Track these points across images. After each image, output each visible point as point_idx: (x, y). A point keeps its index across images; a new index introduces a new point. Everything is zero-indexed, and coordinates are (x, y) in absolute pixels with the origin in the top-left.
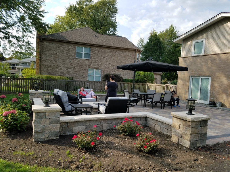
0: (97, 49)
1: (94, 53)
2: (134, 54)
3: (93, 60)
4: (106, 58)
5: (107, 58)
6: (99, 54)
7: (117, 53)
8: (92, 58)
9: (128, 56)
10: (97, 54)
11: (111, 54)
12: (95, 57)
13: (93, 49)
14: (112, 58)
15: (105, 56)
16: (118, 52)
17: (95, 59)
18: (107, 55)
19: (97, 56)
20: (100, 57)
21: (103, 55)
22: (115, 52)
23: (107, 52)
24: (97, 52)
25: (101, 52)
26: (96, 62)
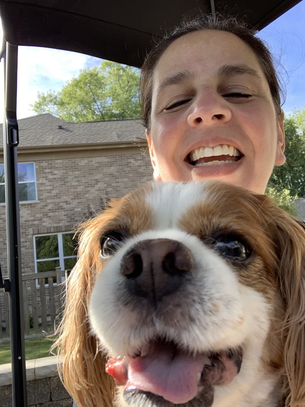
0: (59, 162)
1: (50, 177)
3: (49, 201)
4: (97, 187)
5: (100, 185)
6: (70, 178)
7: (137, 164)
8: (45, 195)
10: (63, 180)
11: (113, 169)
12: (54, 192)
13: (44, 164)
14: (122, 185)
15: (93, 182)
17: (57, 196)
18: (98, 177)
19: (62, 185)
20: (75, 187)
21: (83, 180)
22: (129, 160)
23: (98, 165)
24: (62, 171)
25: (74, 170)
26: (62, 208)
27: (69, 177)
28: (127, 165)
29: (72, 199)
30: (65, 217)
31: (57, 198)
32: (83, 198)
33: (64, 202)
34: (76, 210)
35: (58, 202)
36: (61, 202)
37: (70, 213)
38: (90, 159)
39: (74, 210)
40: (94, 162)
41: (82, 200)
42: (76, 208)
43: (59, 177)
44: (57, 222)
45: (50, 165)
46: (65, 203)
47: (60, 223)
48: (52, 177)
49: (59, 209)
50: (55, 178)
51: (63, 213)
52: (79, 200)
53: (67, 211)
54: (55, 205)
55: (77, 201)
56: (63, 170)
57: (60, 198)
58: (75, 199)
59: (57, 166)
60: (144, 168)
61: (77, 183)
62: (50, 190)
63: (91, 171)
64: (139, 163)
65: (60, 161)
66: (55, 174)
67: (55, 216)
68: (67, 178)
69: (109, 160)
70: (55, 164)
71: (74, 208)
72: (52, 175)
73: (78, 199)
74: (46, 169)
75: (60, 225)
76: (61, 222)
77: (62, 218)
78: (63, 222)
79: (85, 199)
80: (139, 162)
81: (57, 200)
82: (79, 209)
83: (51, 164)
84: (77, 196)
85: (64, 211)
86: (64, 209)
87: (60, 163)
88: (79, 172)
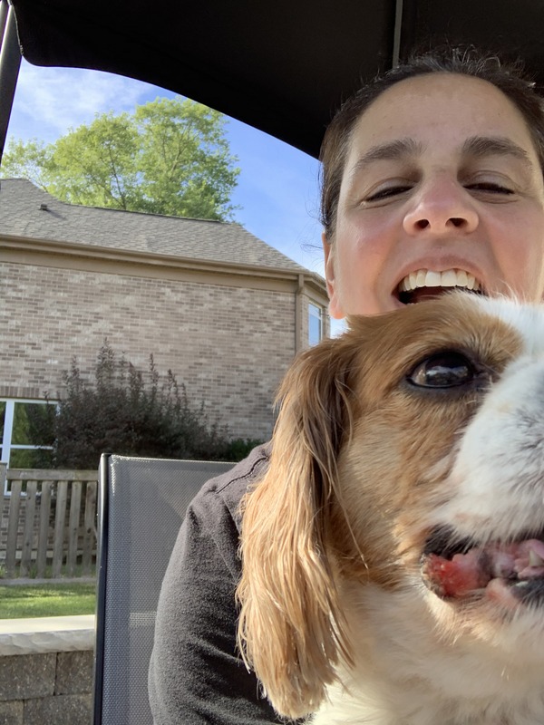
0: (31, 269)
1: (11, 293)
2: (290, 306)
4: (95, 327)
5: (103, 325)
6: (47, 302)
7: (175, 299)
9: (245, 315)
10: (34, 303)
11: (129, 300)
12: (13, 323)
14: (143, 331)
15: (90, 317)
16: (181, 288)
17: (17, 331)
18: (101, 309)
19: (29, 311)
20: (55, 320)
21: (72, 310)
22: (163, 290)
23: (103, 287)
24: (35, 286)
25: (57, 288)
26: (23, 355)
27: (47, 300)
28: (158, 296)
29: (44, 341)
30: (26, 373)
31: (16, 335)
32: (66, 343)
33: (28, 344)
34: (49, 362)
35: (17, 343)
36: (24, 344)
37: (36, 365)
38: (91, 275)
39: (45, 361)
40: (97, 282)
41: (64, 345)
42: (50, 358)
43: (27, 296)
44: (10, 378)
45: (13, 273)
46: (30, 347)
47: (14, 381)
48: (14, 294)
49: (17, 355)
50: (20, 298)
51: (24, 364)
52: (59, 346)
53: (31, 361)
54: (10, 347)
55: (54, 346)
56: (37, 285)
57: (22, 335)
58: (52, 342)
59: (27, 277)
60: (187, 307)
61: (59, 314)
62: (6, 317)
63: (90, 296)
64: (179, 297)
65: (35, 269)
66: (21, 291)
67: (8, 367)
68: (43, 301)
69: (125, 282)
70: (23, 271)
71: (46, 357)
72: (14, 290)
73: (56, 342)
74: (5, 277)
75: (15, 384)
76: (17, 379)
77: (20, 373)
78: (21, 380)
79: (69, 346)
80: (180, 295)
81: (15, 339)
82: (56, 362)
83: (17, 271)
84: (56, 336)
85: (27, 361)
86: (26, 356)
87: (34, 272)
88: (66, 295)
